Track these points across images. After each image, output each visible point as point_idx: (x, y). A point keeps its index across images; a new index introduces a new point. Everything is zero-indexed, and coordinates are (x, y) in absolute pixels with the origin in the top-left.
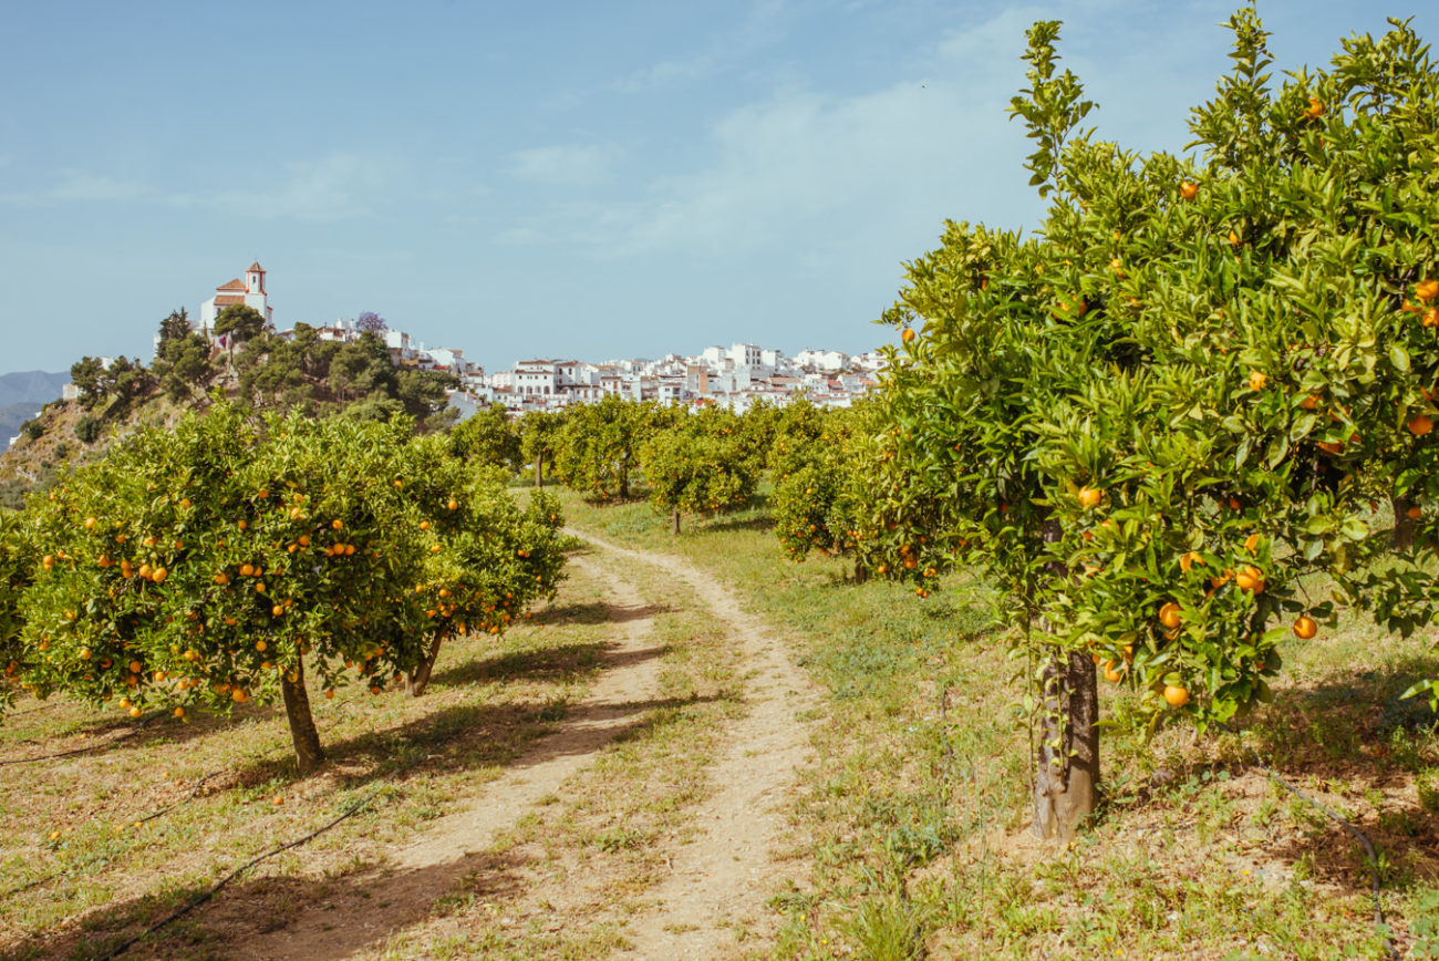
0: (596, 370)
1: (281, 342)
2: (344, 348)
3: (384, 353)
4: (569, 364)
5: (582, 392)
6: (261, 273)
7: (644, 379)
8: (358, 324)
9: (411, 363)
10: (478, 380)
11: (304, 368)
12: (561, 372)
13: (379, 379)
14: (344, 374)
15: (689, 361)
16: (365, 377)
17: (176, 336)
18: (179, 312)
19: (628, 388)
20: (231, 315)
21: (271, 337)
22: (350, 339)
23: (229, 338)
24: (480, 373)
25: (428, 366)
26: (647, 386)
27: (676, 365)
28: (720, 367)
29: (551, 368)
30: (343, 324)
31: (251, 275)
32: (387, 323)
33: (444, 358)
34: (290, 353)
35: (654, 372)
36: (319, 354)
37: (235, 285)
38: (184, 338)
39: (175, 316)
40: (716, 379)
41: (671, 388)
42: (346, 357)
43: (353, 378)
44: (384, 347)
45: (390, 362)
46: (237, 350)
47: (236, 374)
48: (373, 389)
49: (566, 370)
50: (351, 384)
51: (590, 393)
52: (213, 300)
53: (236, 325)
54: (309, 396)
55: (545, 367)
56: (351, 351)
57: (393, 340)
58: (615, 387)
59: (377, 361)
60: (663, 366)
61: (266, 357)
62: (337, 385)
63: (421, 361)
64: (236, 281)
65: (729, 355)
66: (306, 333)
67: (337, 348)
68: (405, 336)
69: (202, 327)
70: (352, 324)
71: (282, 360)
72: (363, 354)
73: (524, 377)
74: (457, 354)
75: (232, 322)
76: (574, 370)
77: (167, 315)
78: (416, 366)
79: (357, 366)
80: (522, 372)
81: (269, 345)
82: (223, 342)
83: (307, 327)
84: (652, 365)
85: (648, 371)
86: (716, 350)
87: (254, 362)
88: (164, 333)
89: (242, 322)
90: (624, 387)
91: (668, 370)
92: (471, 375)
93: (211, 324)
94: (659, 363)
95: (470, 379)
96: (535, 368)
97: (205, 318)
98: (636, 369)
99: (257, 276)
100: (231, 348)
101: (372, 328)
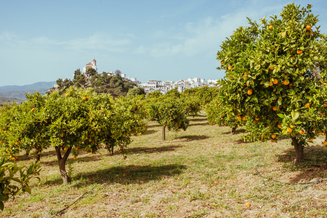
0: (165, 83)
1: (100, 76)
2: (113, 77)
3: (121, 78)
4: (159, 81)
5: (162, 88)
6: (95, 61)
7: (175, 85)
8: (115, 72)
9: (126, 81)
10: (140, 84)
11: (104, 81)
12: (157, 83)
13: (120, 84)
14: (113, 83)
15: (185, 81)
16: (117, 84)
17: (78, 74)
18: (78, 69)
19: (172, 87)
20: (89, 70)
21: (98, 75)
22: (114, 75)
23: (89, 75)
24: (140, 83)
25: (130, 81)
27: (182, 82)
28: (191, 83)
29: (155, 82)
30: (112, 72)
31: (93, 62)
32: (121, 72)
33: (133, 80)
34: (102, 78)
35: (177, 83)
36: (108, 78)
38: (79, 75)
39: (78, 70)
40: (191, 85)
41: (181, 87)
42: (113, 79)
43: (115, 84)
44: (121, 77)
45: (122, 80)
46: (91, 77)
47: (90, 83)
48: (119, 86)
49: (158, 83)
50: (114, 85)
51: (164, 88)
52: (85, 67)
53: (91, 72)
54: (106, 87)
55: (154, 82)
56: (114, 78)
57: (123, 76)
58: (169, 86)
59: (120, 80)
60: (179, 82)
61: (96, 79)
62: (111, 85)
63: (128, 80)
64: (90, 63)
65: (193, 80)
66: (105, 74)
67: (111, 77)
68: (125, 75)
69: (83, 72)
70: (114, 72)
71: (100, 80)
72: (117, 79)
73: (150, 84)
74: (136, 79)
75: (90, 71)
76: (160, 83)
77: (76, 70)
78: (127, 81)
79: (116, 81)
80: (149, 83)
81: (97, 77)
82: (88, 76)
83: (105, 73)
84: (177, 82)
85: (176, 83)
86: (191, 79)
87: (94, 80)
88: (75, 74)
89: (92, 72)
90: (171, 87)
91: (180, 83)
92: (139, 83)
93: (85, 72)
94: (178, 81)
95: (138, 84)
96: (152, 82)
97: (84, 71)
98: (173, 83)
99: (95, 62)
100: (89, 77)
101: (118, 73)
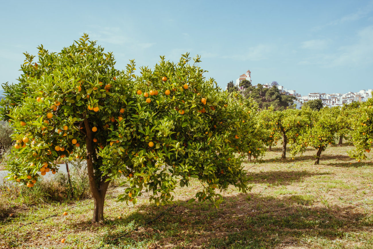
0: (329, 96)
1: (255, 88)
2: (269, 90)
3: (278, 91)
5: (326, 101)
6: (250, 72)
7: (343, 98)
8: (272, 84)
9: (284, 93)
10: (300, 98)
11: (259, 94)
12: (321, 96)
13: (277, 97)
14: (269, 96)
15: (355, 94)
16: (274, 97)
18: (232, 82)
20: (243, 82)
21: (252, 87)
22: (270, 88)
23: (243, 87)
24: (300, 96)
25: (288, 94)
26: (344, 100)
27: (352, 95)
28: (364, 95)
29: (318, 95)
30: (268, 84)
31: (248, 73)
32: (278, 84)
33: (291, 92)
34: (257, 91)
35: (346, 96)
36: (263, 91)
37: (244, 75)
38: (232, 87)
39: (231, 82)
40: (364, 99)
41: (351, 101)
42: (270, 92)
43: (271, 97)
44: (278, 89)
45: (279, 93)
46: (244, 90)
47: (244, 96)
48: (276, 99)
49: (322, 96)
50: (271, 98)
51: (328, 101)
52: (239, 79)
53: (245, 84)
54: (261, 101)
55: (317, 95)
56: (271, 90)
57: (280, 88)
58: (335, 100)
59: (277, 93)
61: (251, 92)
62: (267, 98)
63: (286, 93)
64: (244, 74)
65: (367, 92)
66: (260, 86)
67: (267, 90)
68: (283, 87)
69: (236, 85)
70: (270, 84)
71: (255, 92)
72: (273, 91)
73: (311, 97)
74: (294, 91)
75: (244, 84)
76: (324, 95)
77: (229, 82)
78: (285, 94)
79: (272, 94)
80: (311, 96)
81: (252, 89)
82: (241, 88)
83: (261, 85)
84: (345, 95)
85: (344, 96)
86: (363, 91)
87: (248, 93)
88: (228, 86)
89: (246, 84)
90: (338, 100)
91: (349, 96)
92: (298, 96)
93: (238, 84)
94: (347, 94)
95: (298, 97)
96: (314, 95)
98: (341, 95)
99: (249, 73)
100: (243, 89)
101: (275, 85)
